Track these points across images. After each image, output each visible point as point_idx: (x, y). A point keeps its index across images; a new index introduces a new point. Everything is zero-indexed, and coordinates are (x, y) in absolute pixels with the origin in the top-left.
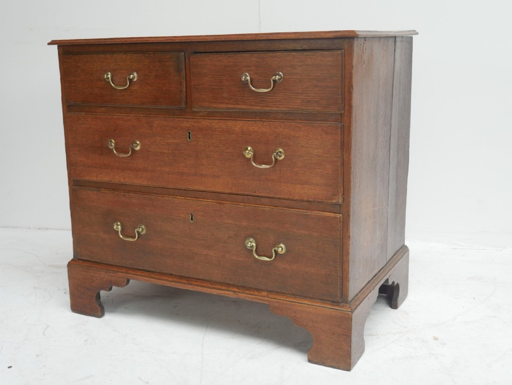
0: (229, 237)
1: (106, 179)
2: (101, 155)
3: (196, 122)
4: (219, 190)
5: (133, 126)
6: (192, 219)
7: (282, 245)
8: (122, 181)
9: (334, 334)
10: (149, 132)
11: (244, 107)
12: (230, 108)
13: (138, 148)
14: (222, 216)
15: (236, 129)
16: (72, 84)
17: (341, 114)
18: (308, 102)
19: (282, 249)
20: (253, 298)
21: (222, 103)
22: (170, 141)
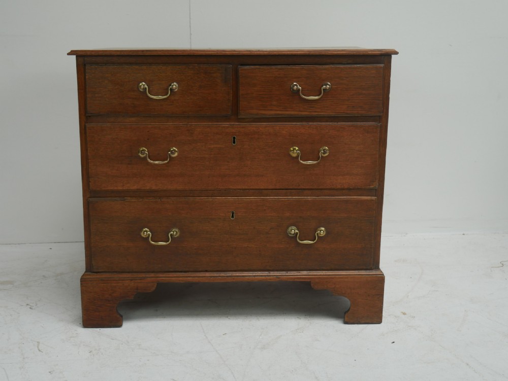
0: (271, 229)
1: (135, 187)
2: (129, 164)
3: (243, 128)
4: (262, 187)
5: (171, 134)
6: (233, 217)
7: (323, 229)
8: (154, 188)
9: (369, 295)
10: (190, 139)
11: (293, 113)
12: (279, 114)
13: (176, 154)
14: (265, 210)
15: (283, 132)
16: (96, 95)
17: (380, 116)
18: (353, 107)
19: (322, 231)
20: (295, 278)
21: (272, 110)
22: (212, 146)
